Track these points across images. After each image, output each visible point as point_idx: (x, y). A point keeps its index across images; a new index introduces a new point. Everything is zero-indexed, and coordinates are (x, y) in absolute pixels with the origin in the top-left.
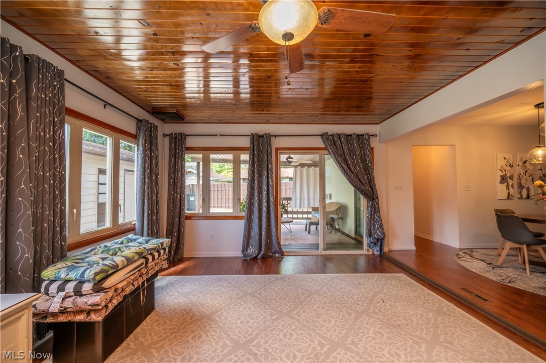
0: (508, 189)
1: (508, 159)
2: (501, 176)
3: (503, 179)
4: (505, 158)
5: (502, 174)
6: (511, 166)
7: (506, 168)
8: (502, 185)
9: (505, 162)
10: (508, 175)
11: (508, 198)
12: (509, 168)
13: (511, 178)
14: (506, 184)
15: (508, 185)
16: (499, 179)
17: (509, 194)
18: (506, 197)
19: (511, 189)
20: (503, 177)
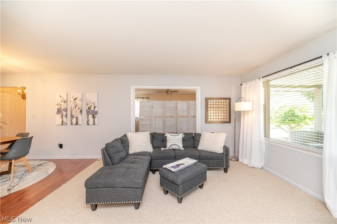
0: (62, 118)
1: (63, 97)
2: (58, 109)
3: (59, 111)
4: (61, 96)
5: (58, 107)
6: (65, 102)
7: (61, 103)
8: (58, 115)
9: (60, 99)
10: (63, 108)
11: (62, 124)
12: (63, 103)
13: (66, 110)
14: (61, 114)
15: (62, 115)
16: (56, 110)
17: (63, 121)
18: (61, 124)
19: (64, 118)
20: (59, 110)
